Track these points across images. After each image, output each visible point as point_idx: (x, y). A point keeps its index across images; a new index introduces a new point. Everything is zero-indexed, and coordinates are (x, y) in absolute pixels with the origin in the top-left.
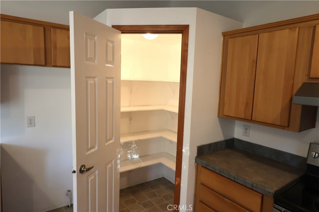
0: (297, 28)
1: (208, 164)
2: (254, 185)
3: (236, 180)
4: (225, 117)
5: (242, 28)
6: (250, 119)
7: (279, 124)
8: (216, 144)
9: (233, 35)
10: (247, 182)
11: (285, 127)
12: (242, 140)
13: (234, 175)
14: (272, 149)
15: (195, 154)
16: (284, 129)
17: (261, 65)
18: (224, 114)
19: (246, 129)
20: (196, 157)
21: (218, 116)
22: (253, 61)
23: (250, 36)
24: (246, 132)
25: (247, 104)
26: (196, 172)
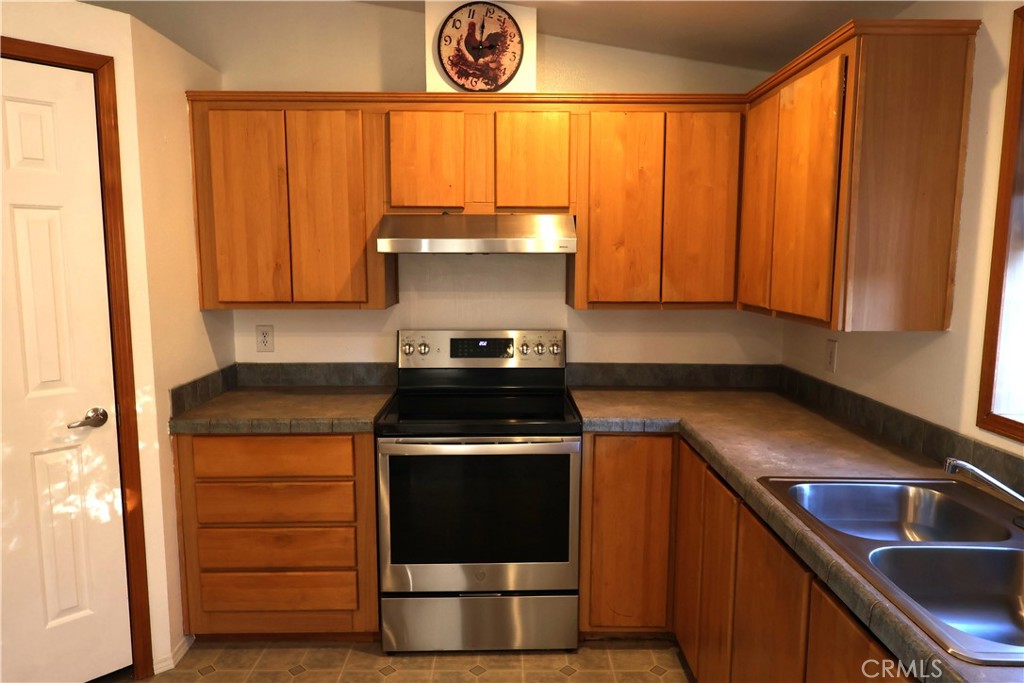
0: (360, 112)
1: (214, 422)
2: (336, 422)
3: (294, 430)
4: (222, 306)
5: (217, 90)
6: (289, 299)
7: (350, 299)
8: (205, 380)
9: (218, 103)
10: (320, 424)
11: (360, 302)
12: (256, 364)
13: (287, 422)
14: (329, 364)
15: (168, 412)
16: (360, 308)
17: (299, 180)
18: (220, 300)
19: (265, 335)
20: (171, 419)
21: (203, 309)
22: (280, 169)
23: (264, 113)
24: (265, 343)
25: (278, 267)
26: (174, 461)
